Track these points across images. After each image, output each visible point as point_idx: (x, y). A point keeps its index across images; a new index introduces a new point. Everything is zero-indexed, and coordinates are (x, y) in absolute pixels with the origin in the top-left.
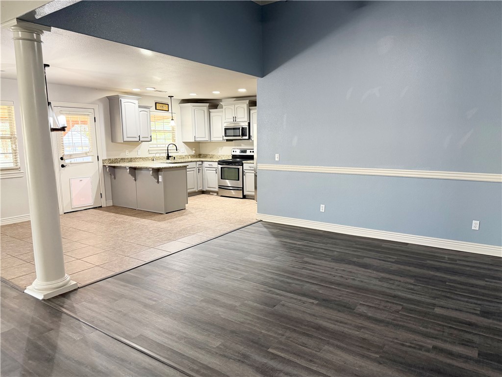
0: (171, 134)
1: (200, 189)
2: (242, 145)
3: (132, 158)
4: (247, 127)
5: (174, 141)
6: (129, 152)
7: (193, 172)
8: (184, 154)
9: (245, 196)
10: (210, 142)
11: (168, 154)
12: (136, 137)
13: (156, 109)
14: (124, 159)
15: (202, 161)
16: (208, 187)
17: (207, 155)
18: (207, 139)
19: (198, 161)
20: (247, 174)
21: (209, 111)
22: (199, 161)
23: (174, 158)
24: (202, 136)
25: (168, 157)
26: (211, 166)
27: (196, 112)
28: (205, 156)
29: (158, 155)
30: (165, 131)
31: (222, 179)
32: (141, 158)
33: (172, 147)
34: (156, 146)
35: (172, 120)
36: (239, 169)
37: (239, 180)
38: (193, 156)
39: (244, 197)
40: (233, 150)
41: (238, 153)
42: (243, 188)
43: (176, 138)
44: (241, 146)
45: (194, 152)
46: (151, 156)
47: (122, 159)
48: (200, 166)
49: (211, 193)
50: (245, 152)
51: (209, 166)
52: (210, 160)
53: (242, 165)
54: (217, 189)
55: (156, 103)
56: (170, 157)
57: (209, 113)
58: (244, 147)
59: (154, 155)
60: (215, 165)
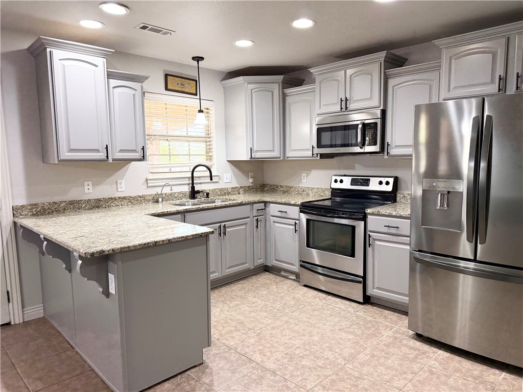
0: (203, 145)
1: (260, 262)
2: (357, 165)
3: (99, 200)
4: (379, 121)
5: (210, 158)
6: (94, 185)
7: (244, 227)
8: (230, 186)
9: (369, 297)
10: (284, 160)
11: (193, 188)
12: (97, 151)
13: (167, 89)
14: (79, 202)
15: (265, 203)
16: (277, 260)
17: (277, 186)
18: (276, 154)
19: (255, 203)
20: (378, 243)
21: (283, 92)
22: (259, 202)
23: (208, 194)
24: (267, 149)
25: (194, 194)
26: (283, 215)
27: (254, 94)
28: (273, 189)
29: (167, 190)
30: (188, 138)
31: (308, 246)
32: (124, 198)
33: (201, 172)
34: (167, 170)
35: (201, 111)
36: (353, 228)
37: (353, 255)
38: (248, 190)
39: (367, 300)
40: (334, 178)
41: (347, 184)
42: (364, 277)
43: (214, 153)
44: (353, 168)
45: (251, 180)
46: (153, 191)
47: (72, 203)
48: (261, 213)
49: (282, 273)
50: (366, 182)
51: (279, 214)
52: (283, 201)
53: (364, 218)
54: (296, 268)
55: (166, 76)
56: (198, 192)
57: (284, 96)
58: (360, 171)
59: (159, 190)
60: (294, 212)
